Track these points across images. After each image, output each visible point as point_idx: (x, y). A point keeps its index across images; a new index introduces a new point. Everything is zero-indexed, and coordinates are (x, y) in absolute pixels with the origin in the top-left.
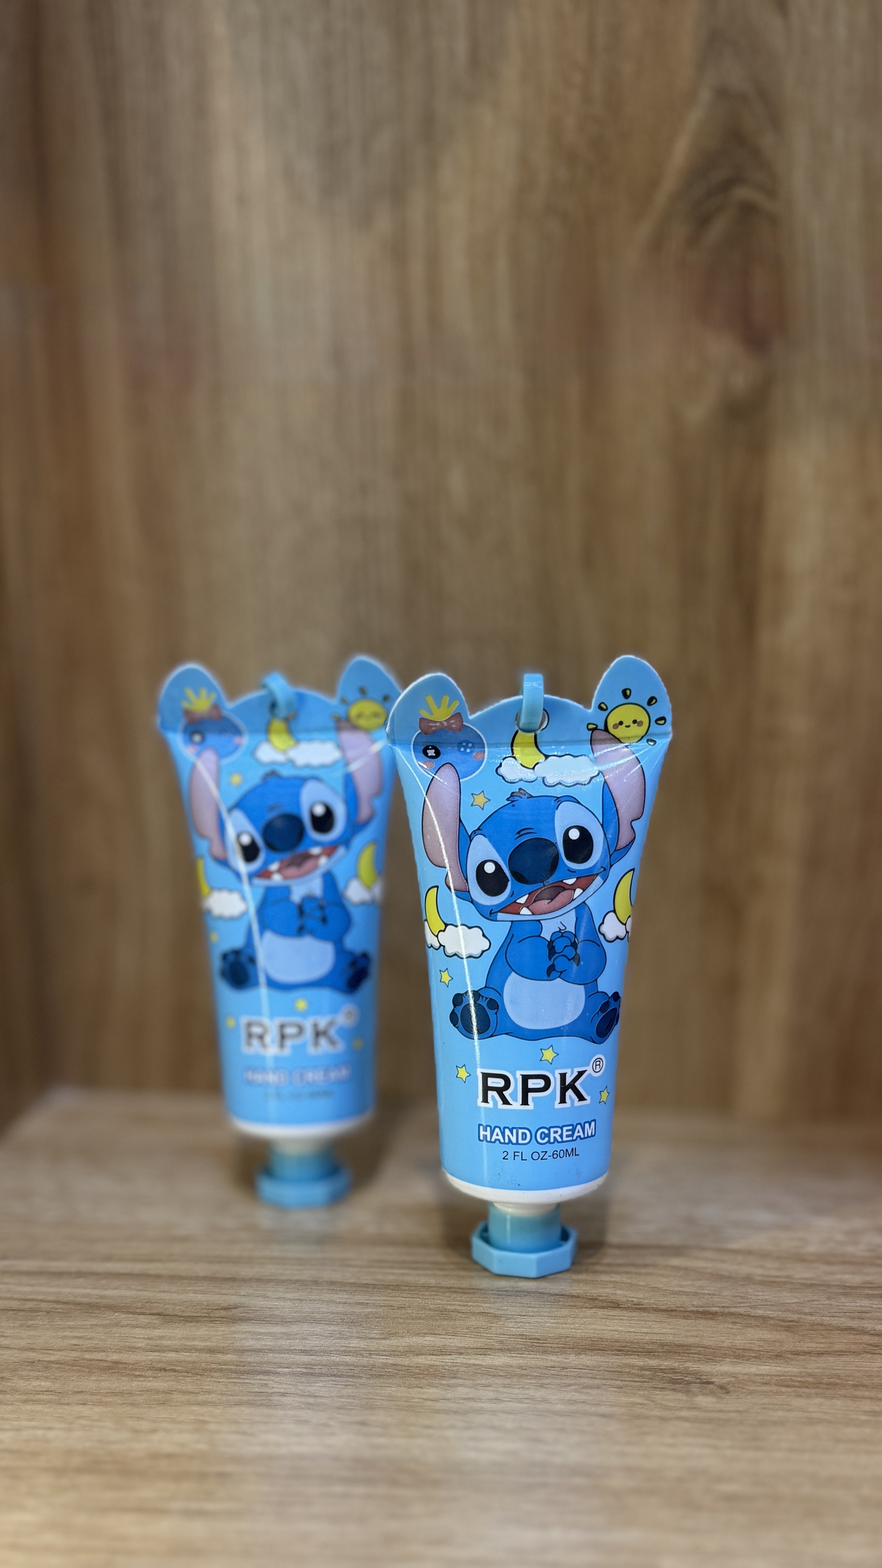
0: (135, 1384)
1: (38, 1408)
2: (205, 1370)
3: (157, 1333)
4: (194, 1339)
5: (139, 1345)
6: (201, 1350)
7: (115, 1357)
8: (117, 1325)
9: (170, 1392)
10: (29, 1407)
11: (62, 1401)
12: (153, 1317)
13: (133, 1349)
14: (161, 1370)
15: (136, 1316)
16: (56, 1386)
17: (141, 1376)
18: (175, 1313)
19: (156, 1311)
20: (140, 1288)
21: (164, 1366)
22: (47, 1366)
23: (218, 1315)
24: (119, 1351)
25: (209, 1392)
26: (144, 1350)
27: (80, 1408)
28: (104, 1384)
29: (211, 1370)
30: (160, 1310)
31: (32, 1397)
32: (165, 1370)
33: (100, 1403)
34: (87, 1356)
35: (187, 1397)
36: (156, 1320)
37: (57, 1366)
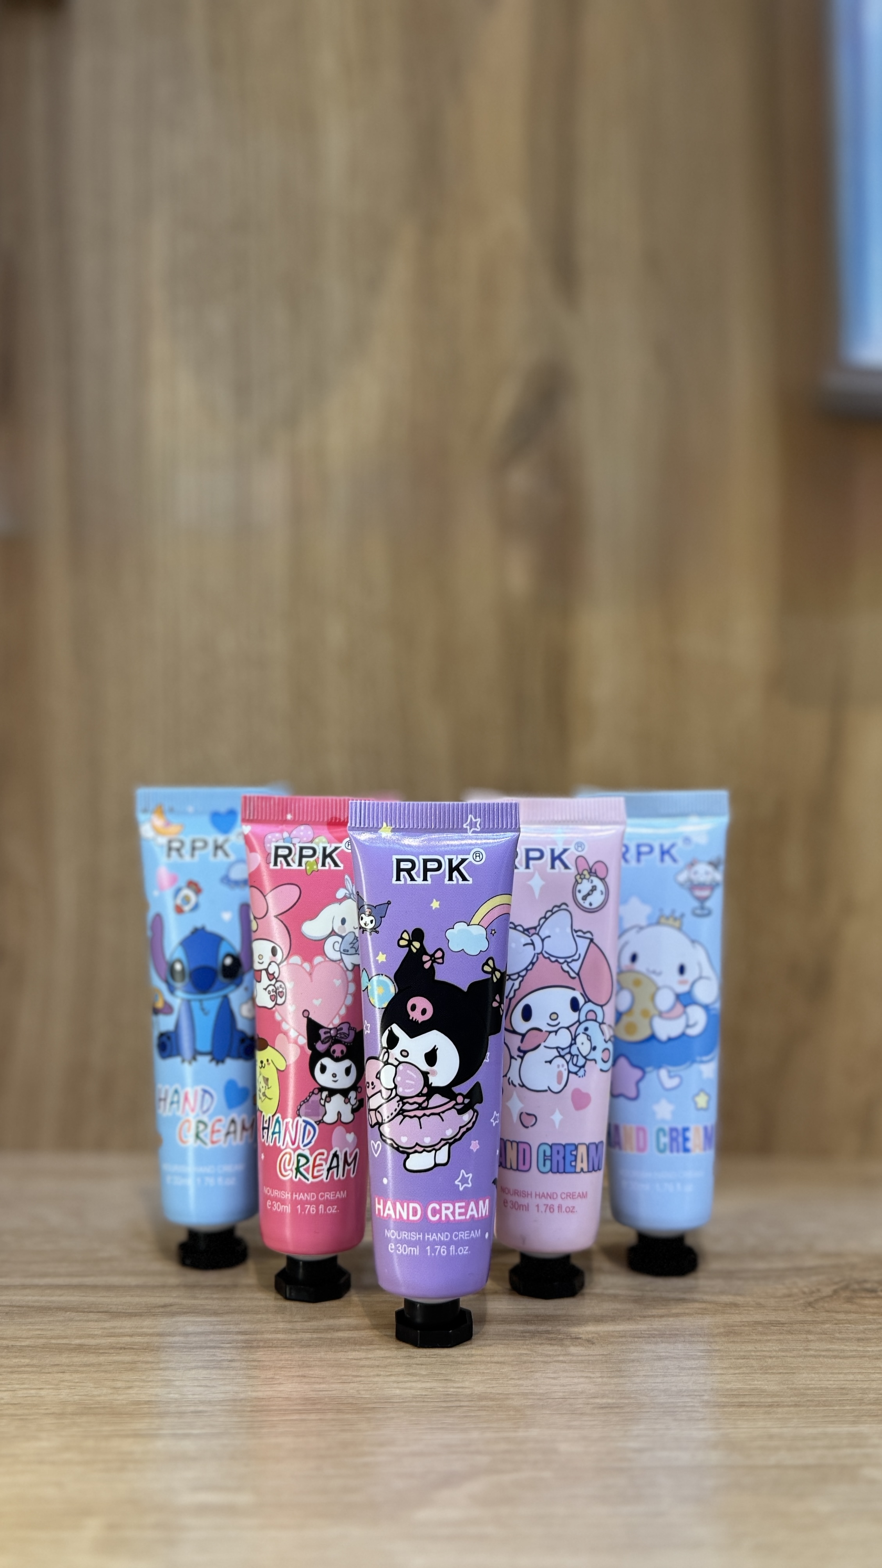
0: (102, 1359)
1: (25, 1376)
2: (159, 1347)
3: (107, 1325)
4: (142, 1328)
5: (96, 1333)
6: (152, 1335)
7: (78, 1341)
8: (71, 1320)
9: (135, 1362)
10: (15, 1376)
11: (43, 1371)
12: (100, 1314)
13: (93, 1336)
14: (121, 1348)
15: (86, 1314)
16: (35, 1362)
17: (106, 1353)
18: (119, 1311)
19: (102, 1310)
20: (83, 1294)
21: (123, 1346)
22: (22, 1349)
23: (158, 1311)
24: (80, 1337)
25: (168, 1361)
26: (102, 1336)
27: (61, 1375)
28: (75, 1359)
29: (164, 1347)
30: (105, 1309)
31: (16, 1369)
32: (125, 1349)
33: (77, 1372)
34: (53, 1341)
35: (148, 1366)
36: (104, 1316)
37: (30, 1348)
